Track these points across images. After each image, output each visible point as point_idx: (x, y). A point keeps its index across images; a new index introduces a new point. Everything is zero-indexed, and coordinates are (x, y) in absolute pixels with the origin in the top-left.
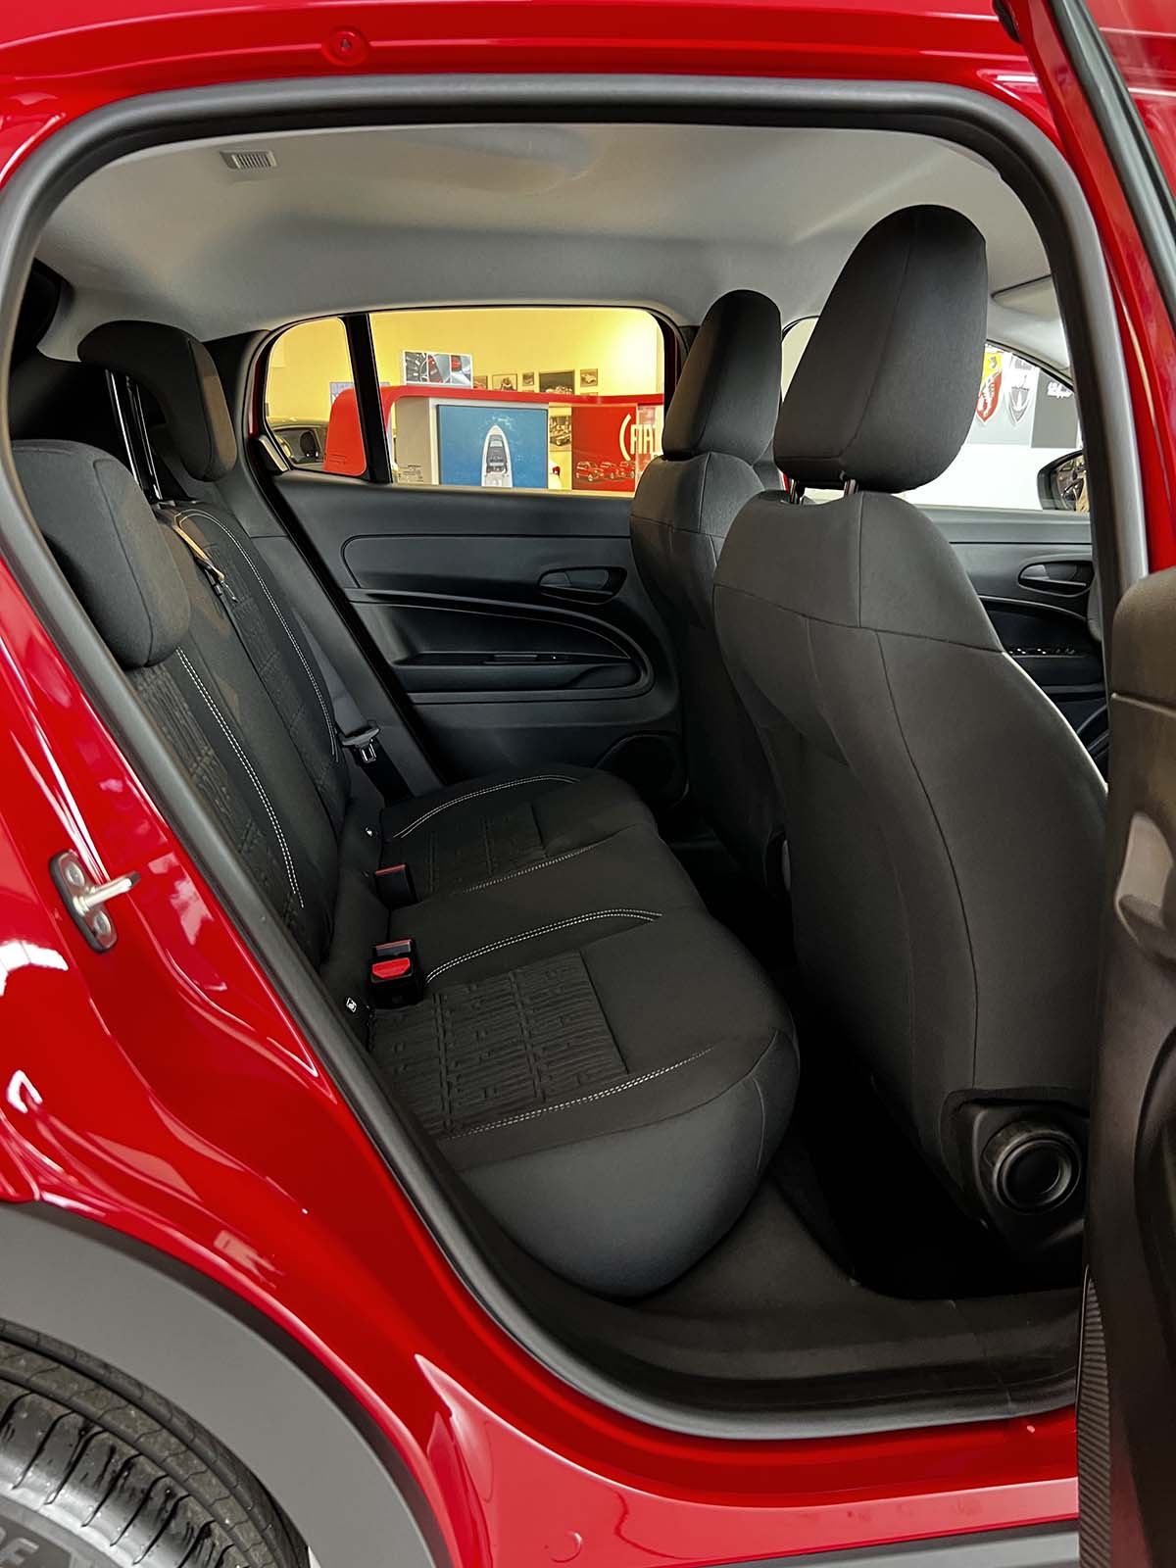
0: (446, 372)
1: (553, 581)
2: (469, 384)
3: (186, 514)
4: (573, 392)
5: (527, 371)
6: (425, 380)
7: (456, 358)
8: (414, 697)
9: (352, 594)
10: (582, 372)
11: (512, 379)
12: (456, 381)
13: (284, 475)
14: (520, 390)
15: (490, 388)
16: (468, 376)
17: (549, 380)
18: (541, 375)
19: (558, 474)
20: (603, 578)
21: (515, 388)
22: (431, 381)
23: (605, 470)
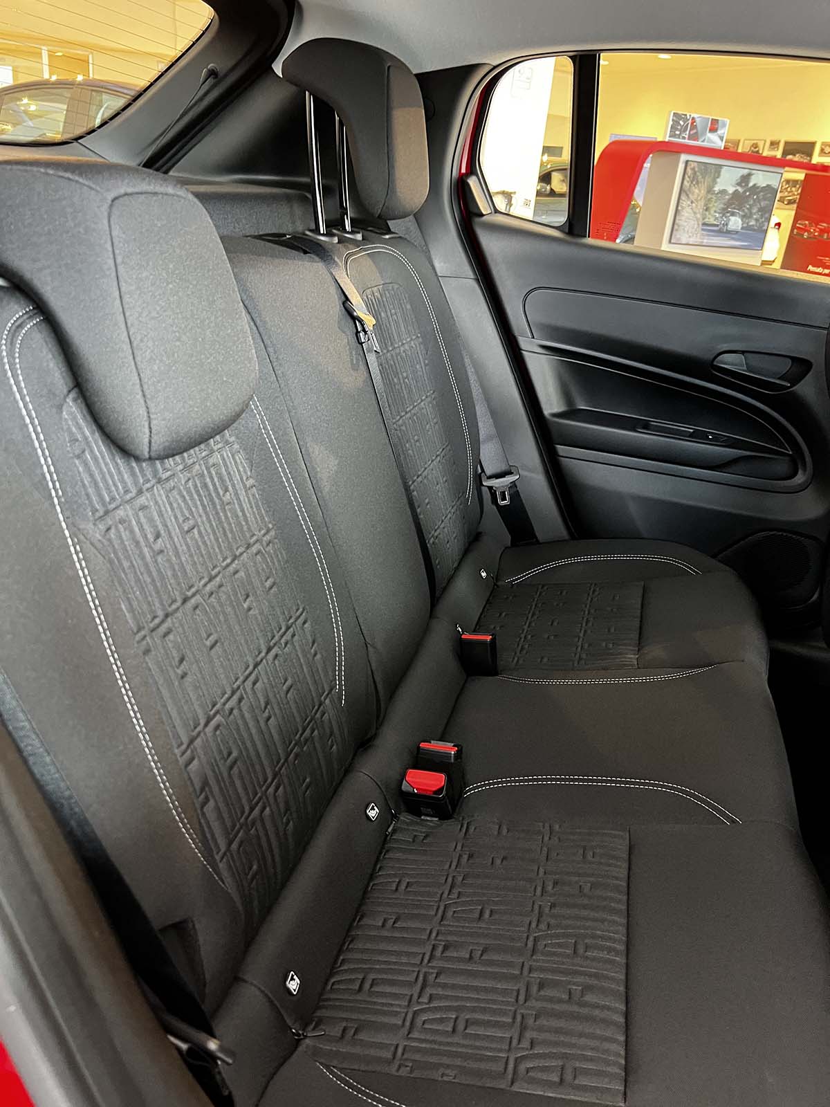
0: (704, 134)
1: (731, 362)
2: (721, 145)
3: (365, 250)
4: (810, 161)
5: (775, 138)
6: (684, 138)
7: (715, 122)
8: (561, 449)
9: (525, 343)
10: (823, 144)
11: (761, 145)
12: (710, 141)
13: (484, 218)
14: (765, 154)
15: (740, 150)
16: (721, 138)
17: (791, 148)
18: (786, 143)
19: (779, 229)
20: (785, 366)
21: (761, 152)
22: (689, 139)
23: (821, 230)
